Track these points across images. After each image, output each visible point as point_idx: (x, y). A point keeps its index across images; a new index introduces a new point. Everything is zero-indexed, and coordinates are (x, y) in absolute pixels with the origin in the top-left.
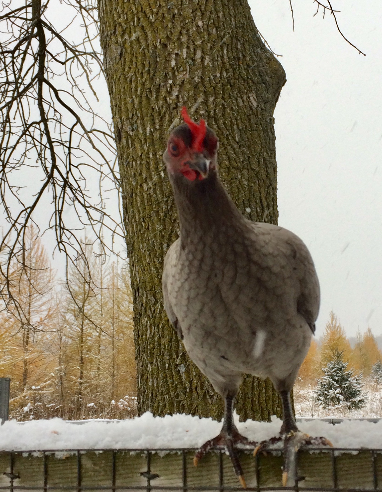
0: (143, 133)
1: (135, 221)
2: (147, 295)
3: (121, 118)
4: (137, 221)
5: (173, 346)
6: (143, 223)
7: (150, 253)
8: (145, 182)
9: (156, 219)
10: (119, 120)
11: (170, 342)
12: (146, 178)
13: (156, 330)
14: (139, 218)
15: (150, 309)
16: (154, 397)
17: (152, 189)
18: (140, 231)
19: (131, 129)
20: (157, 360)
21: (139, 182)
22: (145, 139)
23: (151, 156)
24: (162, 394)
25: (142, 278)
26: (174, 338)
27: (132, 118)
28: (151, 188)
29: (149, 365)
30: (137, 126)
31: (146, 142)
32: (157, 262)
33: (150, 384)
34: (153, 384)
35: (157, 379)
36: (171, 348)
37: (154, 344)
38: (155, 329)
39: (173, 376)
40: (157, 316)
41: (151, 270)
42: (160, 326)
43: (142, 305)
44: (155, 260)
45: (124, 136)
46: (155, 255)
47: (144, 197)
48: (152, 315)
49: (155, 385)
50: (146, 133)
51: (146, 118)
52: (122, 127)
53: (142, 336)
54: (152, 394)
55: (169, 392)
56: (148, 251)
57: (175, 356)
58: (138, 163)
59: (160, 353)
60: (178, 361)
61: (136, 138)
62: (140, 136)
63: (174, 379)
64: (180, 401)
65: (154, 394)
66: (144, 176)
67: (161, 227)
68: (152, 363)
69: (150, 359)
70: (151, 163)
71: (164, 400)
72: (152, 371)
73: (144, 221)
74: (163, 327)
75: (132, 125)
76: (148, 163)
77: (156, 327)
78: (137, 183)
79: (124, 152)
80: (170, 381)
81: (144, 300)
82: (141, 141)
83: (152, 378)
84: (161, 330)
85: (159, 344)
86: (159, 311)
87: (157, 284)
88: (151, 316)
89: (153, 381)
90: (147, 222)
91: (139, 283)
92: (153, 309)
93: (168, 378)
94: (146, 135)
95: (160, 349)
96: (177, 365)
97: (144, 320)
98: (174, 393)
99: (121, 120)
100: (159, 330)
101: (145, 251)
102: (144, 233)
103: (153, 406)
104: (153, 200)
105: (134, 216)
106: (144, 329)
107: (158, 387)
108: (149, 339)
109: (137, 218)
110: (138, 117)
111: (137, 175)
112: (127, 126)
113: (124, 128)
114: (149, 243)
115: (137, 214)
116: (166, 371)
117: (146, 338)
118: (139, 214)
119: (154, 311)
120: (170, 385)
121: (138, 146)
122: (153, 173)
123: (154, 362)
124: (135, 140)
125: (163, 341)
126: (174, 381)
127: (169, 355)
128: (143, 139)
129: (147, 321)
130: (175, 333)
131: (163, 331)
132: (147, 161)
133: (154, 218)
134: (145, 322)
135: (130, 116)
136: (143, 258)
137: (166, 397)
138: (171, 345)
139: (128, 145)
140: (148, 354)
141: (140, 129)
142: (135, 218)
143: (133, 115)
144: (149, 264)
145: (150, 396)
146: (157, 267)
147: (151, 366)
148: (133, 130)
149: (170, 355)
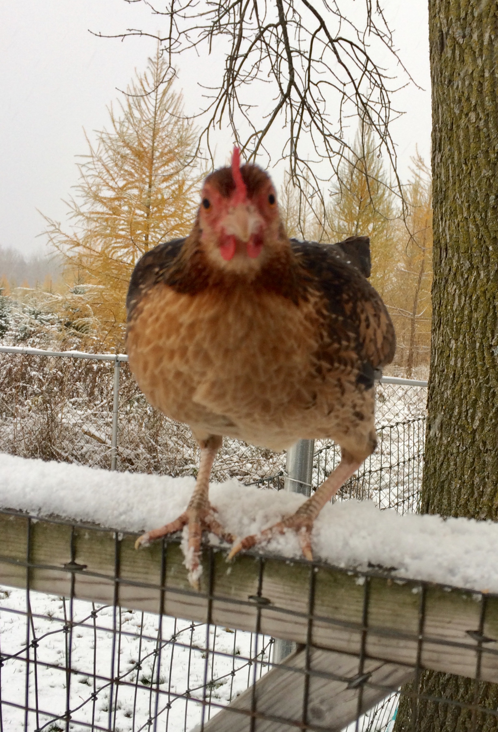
0: (478, 41)
1: (453, 162)
2: (459, 258)
3: (447, 18)
4: (456, 162)
5: (488, 323)
6: (463, 166)
7: (469, 206)
8: (474, 110)
9: (484, 161)
10: (445, 21)
11: (485, 317)
12: (475, 106)
13: (468, 301)
14: (459, 159)
15: (462, 275)
16: (456, 379)
17: (482, 121)
18: (458, 175)
19: (462, 34)
20: (465, 337)
21: (465, 111)
22: (481, 50)
23: (487, 75)
24: (468, 376)
25: (454, 236)
26: (491, 314)
27: (465, 19)
28: (481, 119)
29: (453, 342)
30: (472, 30)
31: (481, 55)
32: (478, 218)
33: (452, 363)
34: (456, 364)
35: (462, 358)
36: (485, 324)
37: (462, 318)
38: (465, 301)
39: (484, 357)
40: (471, 284)
41: (468, 227)
42: (474, 298)
43: (450, 270)
44: (476, 214)
45: (449, 45)
46: (476, 209)
47: (468, 131)
48: (464, 283)
49: (459, 365)
50: (483, 42)
51: (485, 20)
52: (448, 31)
53: (446, 306)
54: (454, 375)
55: (477, 375)
56: (468, 202)
57: (490, 335)
58: (467, 83)
59: (470, 329)
60: (494, 341)
61: (468, 47)
62: (474, 45)
63: (486, 361)
64: (490, 388)
65: (457, 376)
66: (473, 102)
67: (490, 173)
68: (456, 340)
69: (455, 335)
70: (486, 84)
71: (469, 383)
72: (455, 349)
73: (466, 164)
74: (478, 298)
75: (464, 29)
76: (481, 84)
77: (467, 299)
78: (462, 111)
79: (446, 67)
80: (480, 363)
81: (455, 264)
82: (475, 52)
83: (456, 356)
84: (474, 303)
85: (470, 319)
86: (474, 279)
87: (475, 246)
88: (462, 283)
89: (456, 361)
90: (469, 165)
91: (448, 241)
92: (466, 276)
93: (477, 360)
94: (482, 44)
95: (470, 325)
96: (491, 346)
97: (452, 288)
98: (484, 378)
99: (447, 21)
100: (471, 302)
101: (462, 202)
102: (464, 179)
103: (453, 389)
104: (482, 136)
105: (451, 156)
106: (450, 299)
107: (462, 368)
108: (456, 311)
109: (456, 158)
110: (473, 17)
111: (463, 100)
112: (457, 29)
113: (450, 32)
114: (470, 192)
115: (456, 153)
116: (476, 351)
117: (452, 309)
118: (460, 153)
119: (467, 279)
120: (479, 368)
121: (468, 59)
122: (487, 98)
123: (461, 338)
124: (466, 51)
125: (475, 315)
126: (485, 364)
127: (482, 333)
128: (477, 50)
129: (456, 289)
130: (493, 308)
131: (477, 304)
132: (479, 82)
133: (481, 159)
134: (453, 290)
135: (463, 15)
136: (458, 211)
137: (473, 381)
138: (486, 321)
139: (454, 58)
140: (452, 329)
141: (475, 36)
142: (453, 158)
143: (466, 14)
144: (467, 219)
145: (451, 377)
146: (477, 225)
147: (456, 343)
148: (464, 37)
149: (484, 333)
